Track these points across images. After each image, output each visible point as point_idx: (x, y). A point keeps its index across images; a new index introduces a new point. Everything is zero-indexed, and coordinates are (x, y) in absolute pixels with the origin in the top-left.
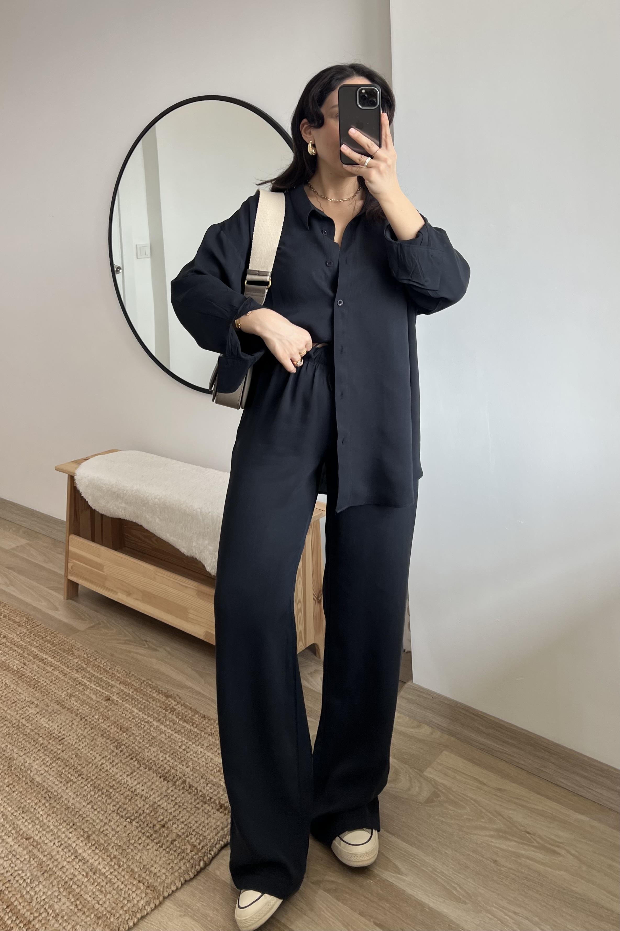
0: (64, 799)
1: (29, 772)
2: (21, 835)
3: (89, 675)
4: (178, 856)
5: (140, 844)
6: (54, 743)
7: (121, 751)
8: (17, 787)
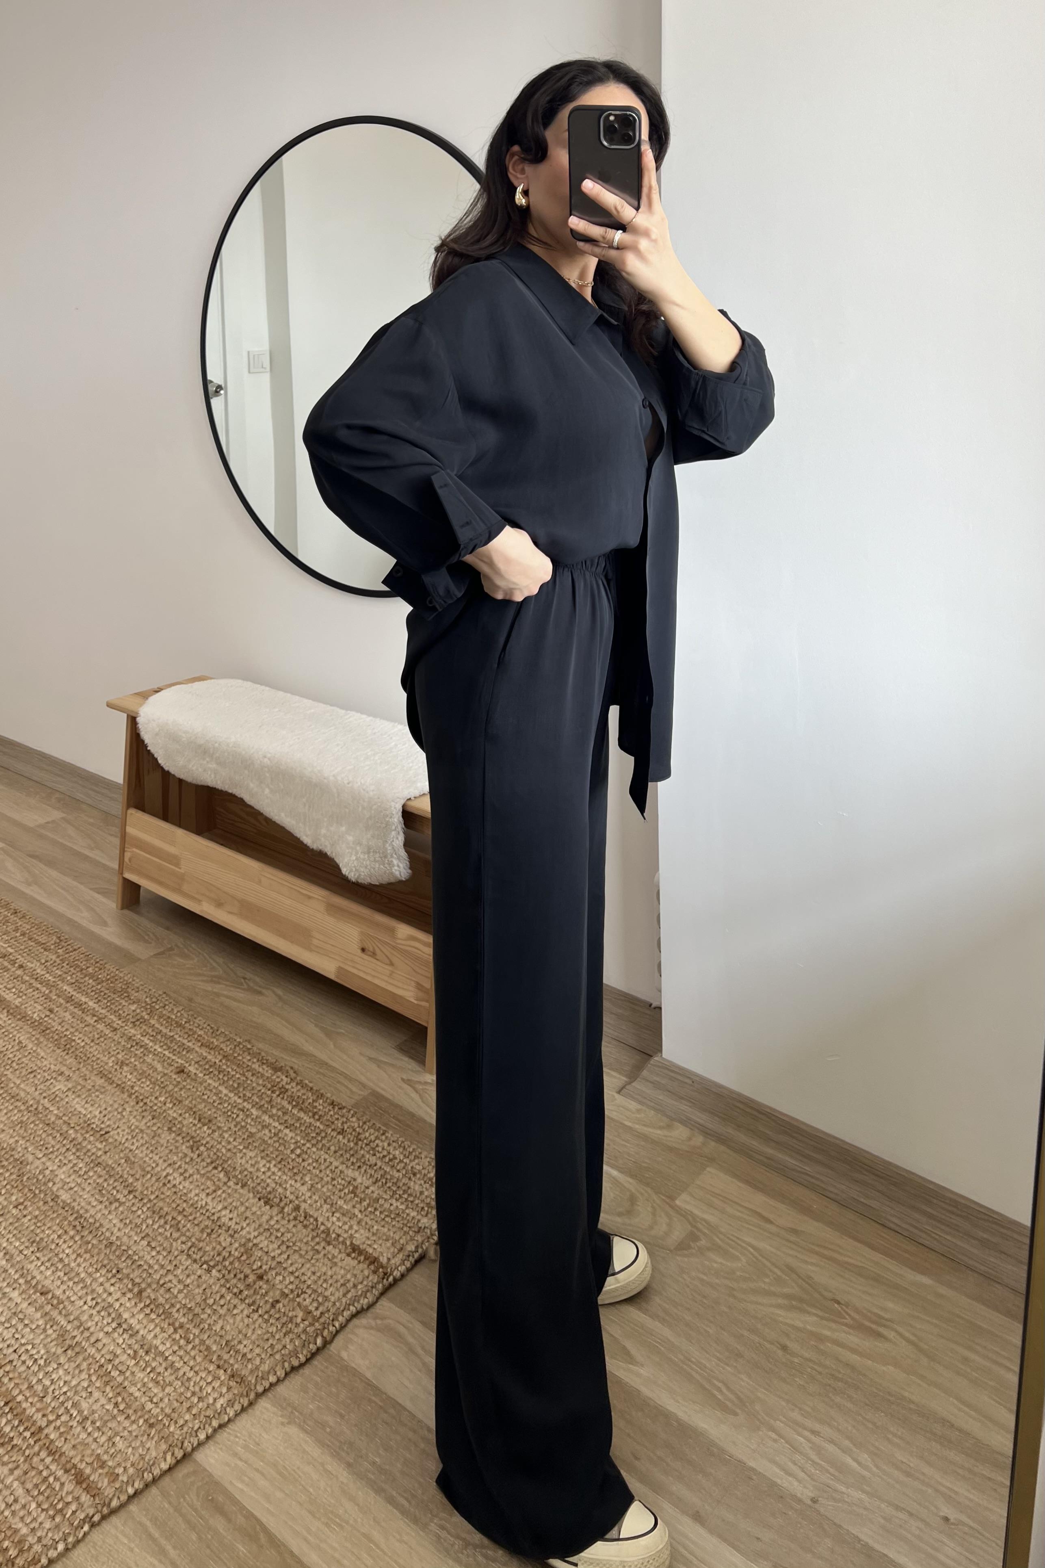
0: (104, 1230)
1: (50, 1184)
2: (34, 1287)
3: (153, 1031)
4: (282, 1327)
5: (222, 1306)
6: (92, 1138)
7: (199, 1156)
8: (30, 1209)
